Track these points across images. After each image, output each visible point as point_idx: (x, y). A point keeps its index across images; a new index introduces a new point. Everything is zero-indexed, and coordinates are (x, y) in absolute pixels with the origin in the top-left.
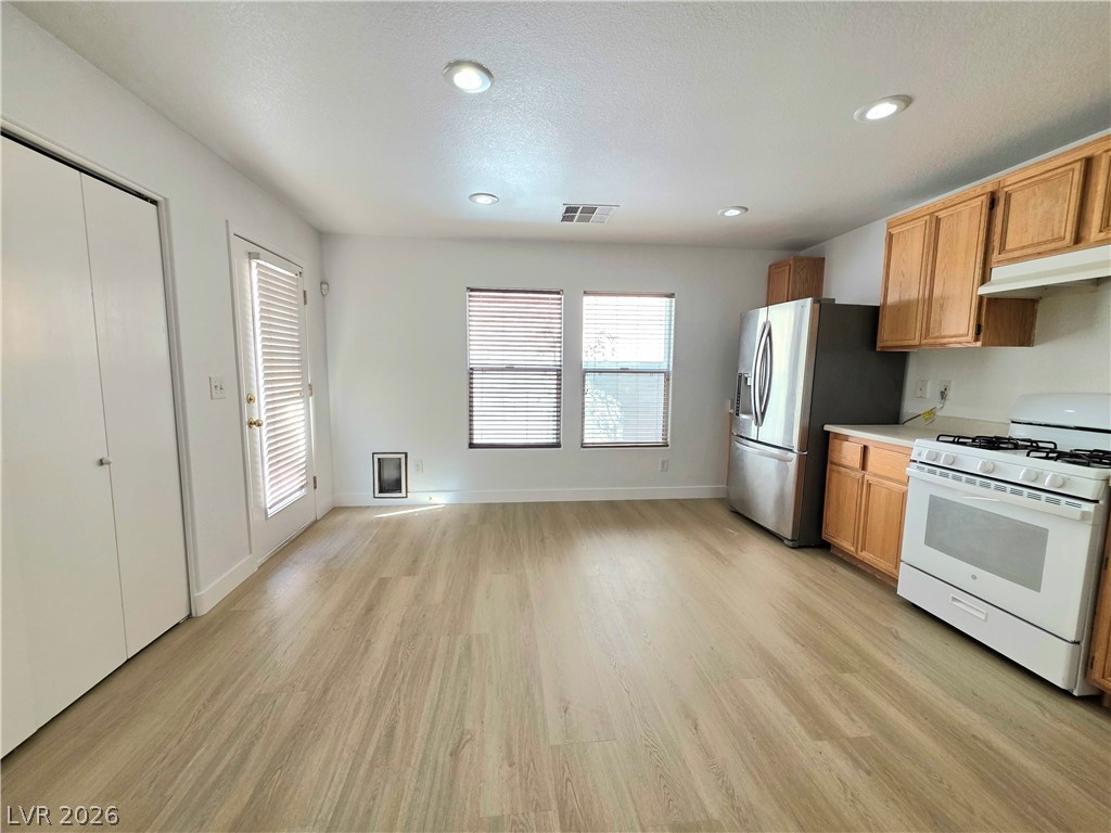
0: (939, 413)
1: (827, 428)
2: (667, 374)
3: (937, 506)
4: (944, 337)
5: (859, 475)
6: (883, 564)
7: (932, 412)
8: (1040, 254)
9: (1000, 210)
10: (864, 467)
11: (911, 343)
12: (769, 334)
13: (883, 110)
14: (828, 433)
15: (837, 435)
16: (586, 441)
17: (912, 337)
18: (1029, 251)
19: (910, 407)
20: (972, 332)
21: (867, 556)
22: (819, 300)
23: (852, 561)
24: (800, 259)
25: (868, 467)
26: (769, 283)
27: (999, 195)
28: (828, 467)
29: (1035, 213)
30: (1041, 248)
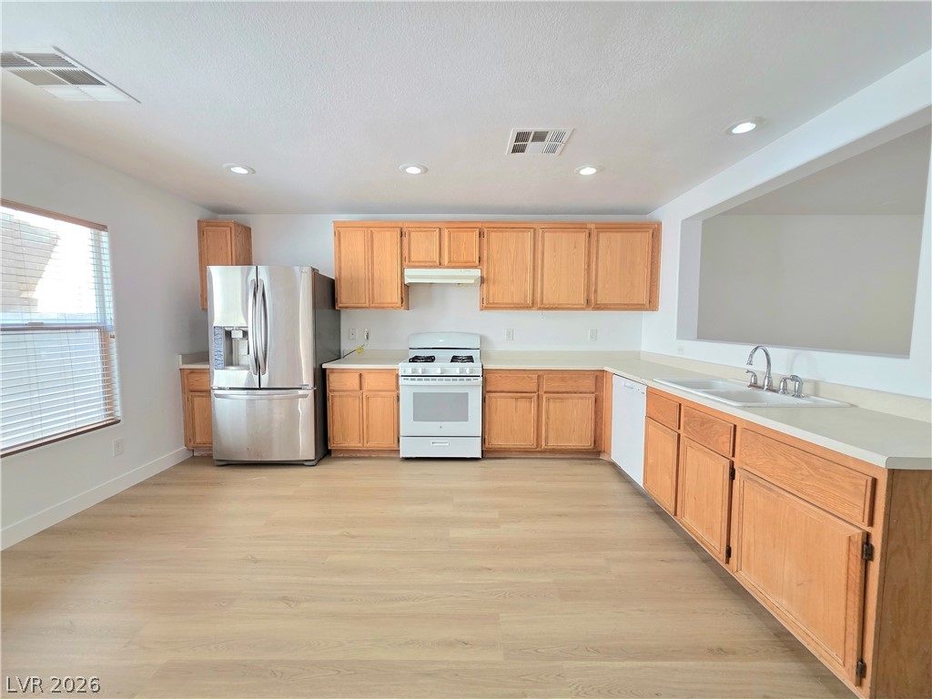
0: (365, 348)
1: (324, 366)
3: (418, 398)
4: (383, 303)
5: (359, 393)
6: (387, 443)
7: (361, 348)
8: (426, 267)
9: (405, 240)
10: (361, 388)
11: (364, 305)
12: (263, 292)
14: (325, 370)
15: (333, 370)
17: (364, 301)
18: (422, 264)
19: (346, 346)
20: (400, 301)
21: (371, 445)
22: (313, 269)
23: (351, 455)
24: (237, 225)
25: (366, 387)
26: (199, 237)
27: (404, 230)
28: (330, 394)
29: (422, 245)
30: (426, 264)
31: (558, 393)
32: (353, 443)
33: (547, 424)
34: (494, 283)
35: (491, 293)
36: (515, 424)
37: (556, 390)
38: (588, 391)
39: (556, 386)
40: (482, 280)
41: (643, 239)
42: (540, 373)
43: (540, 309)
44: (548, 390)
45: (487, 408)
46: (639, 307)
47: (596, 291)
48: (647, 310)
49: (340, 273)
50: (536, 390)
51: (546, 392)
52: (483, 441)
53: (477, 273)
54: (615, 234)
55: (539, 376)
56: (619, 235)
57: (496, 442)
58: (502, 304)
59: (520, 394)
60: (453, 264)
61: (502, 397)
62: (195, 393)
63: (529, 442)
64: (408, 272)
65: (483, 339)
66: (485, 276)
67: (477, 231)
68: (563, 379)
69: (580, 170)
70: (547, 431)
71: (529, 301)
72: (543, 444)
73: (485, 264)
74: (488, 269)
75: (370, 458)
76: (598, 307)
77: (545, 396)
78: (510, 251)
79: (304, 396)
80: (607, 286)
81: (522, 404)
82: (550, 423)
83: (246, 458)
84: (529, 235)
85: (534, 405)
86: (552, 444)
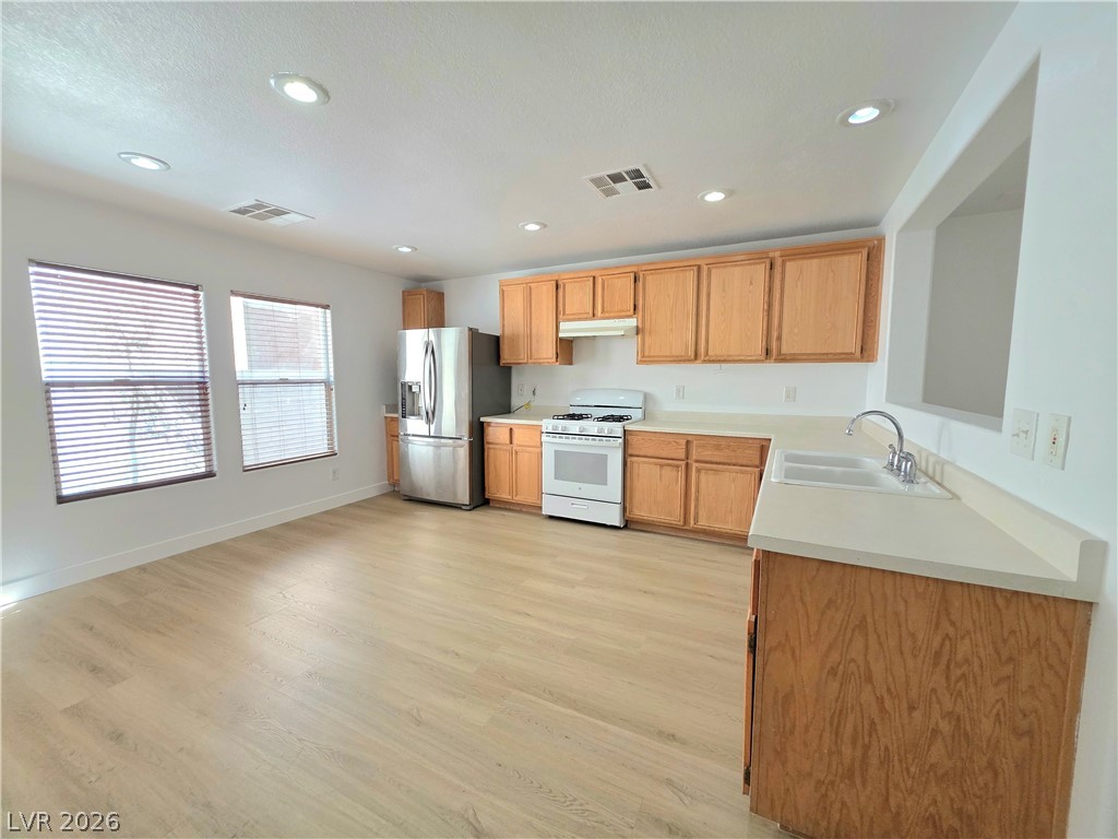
0: (532, 404)
1: (484, 420)
2: (326, 383)
3: (559, 456)
4: (541, 359)
5: (509, 447)
6: (531, 500)
7: (528, 404)
8: (580, 319)
10: (511, 443)
11: (522, 361)
12: (433, 352)
13: (533, 227)
14: (483, 423)
15: (489, 424)
16: (246, 463)
17: (522, 357)
18: (575, 317)
19: (516, 401)
21: (519, 499)
22: (470, 329)
23: (506, 506)
24: (430, 291)
25: (515, 441)
26: (403, 305)
27: (560, 283)
28: (486, 446)
29: (577, 297)
30: (581, 316)
31: (712, 463)
32: (505, 496)
33: (697, 499)
34: (650, 333)
35: (647, 344)
36: (659, 494)
37: (708, 459)
38: (750, 463)
39: (708, 454)
40: (638, 331)
41: (853, 264)
42: (690, 438)
43: (704, 361)
44: (699, 458)
45: (628, 474)
46: (845, 357)
47: (779, 338)
48: (858, 360)
49: (503, 331)
50: (683, 456)
51: (697, 461)
52: (624, 509)
53: (632, 322)
54: (809, 261)
55: (688, 441)
56: (815, 262)
57: (640, 512)
58: (659, 356)
59: (665, 461)
60: (607, 315)
61: (646, 463)
62: (393, 437)
63: (675, 518)
64: (563, 326)
65: (646, 397)
66: (640, 326)
67: (632, 276)
68: (718, 447)
69: (705, 195)
70: (696, 506)
71: (691, 353)
72: (692, 522)
73: (641, 313)
74: (643, 317)
75: (520, 512)
76: (782, 359)
77: (695, 465)
78: (669, 295)
79: (462, 446)
80: (796, 331)
81: (668, 473)
82: (701, 498)
83: (434, 498)
84: (691, 275)
85: (681, 474)
86: (703, 523)
